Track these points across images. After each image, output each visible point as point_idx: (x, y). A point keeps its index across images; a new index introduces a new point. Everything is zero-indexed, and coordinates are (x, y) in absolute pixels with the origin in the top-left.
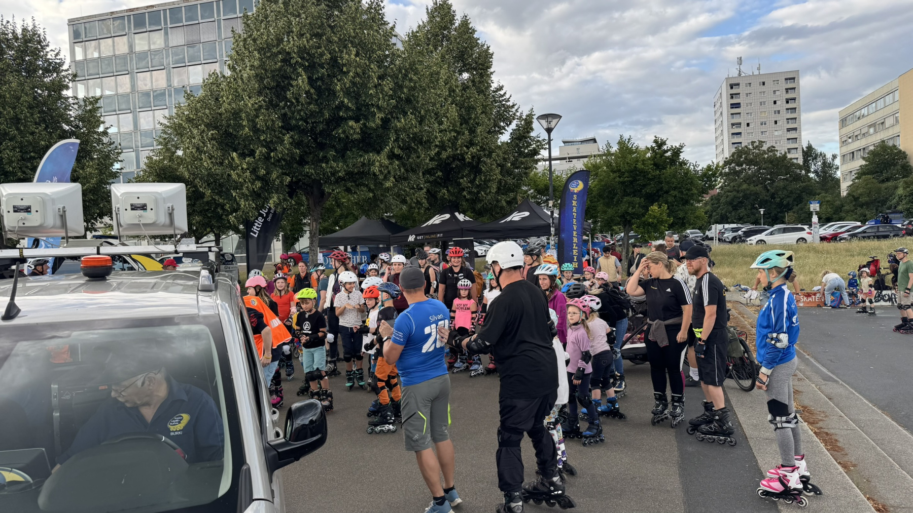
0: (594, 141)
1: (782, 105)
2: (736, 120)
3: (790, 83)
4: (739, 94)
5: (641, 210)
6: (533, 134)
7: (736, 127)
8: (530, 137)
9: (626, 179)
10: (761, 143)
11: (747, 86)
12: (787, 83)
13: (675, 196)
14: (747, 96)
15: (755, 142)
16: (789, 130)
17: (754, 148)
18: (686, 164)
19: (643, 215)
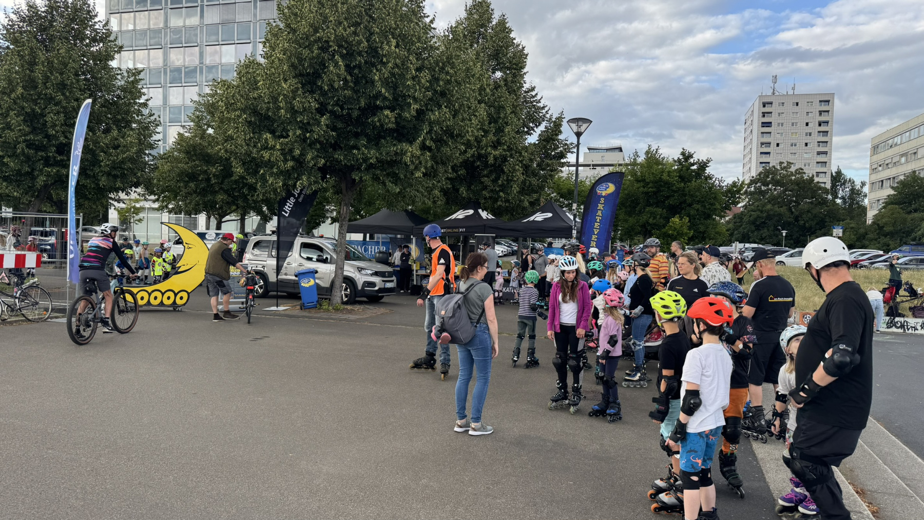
0: (620, 149)
1: (814, 128)
2: (766, 139)
3: (824, 105)
4: (771, 113)
5: (662, 220)
6: (561, 137)
7: (766, 146)
8: (558, 140)
9: (651, 189)
10: (789, 164)
11: (779, 106)
12: (821, 105)
13: (698, 210)
14: (779, 116)
15: (783, 163)
16: (819, 153)
17: (782, 169)
18: (711, 179)
19: (664, 226)
